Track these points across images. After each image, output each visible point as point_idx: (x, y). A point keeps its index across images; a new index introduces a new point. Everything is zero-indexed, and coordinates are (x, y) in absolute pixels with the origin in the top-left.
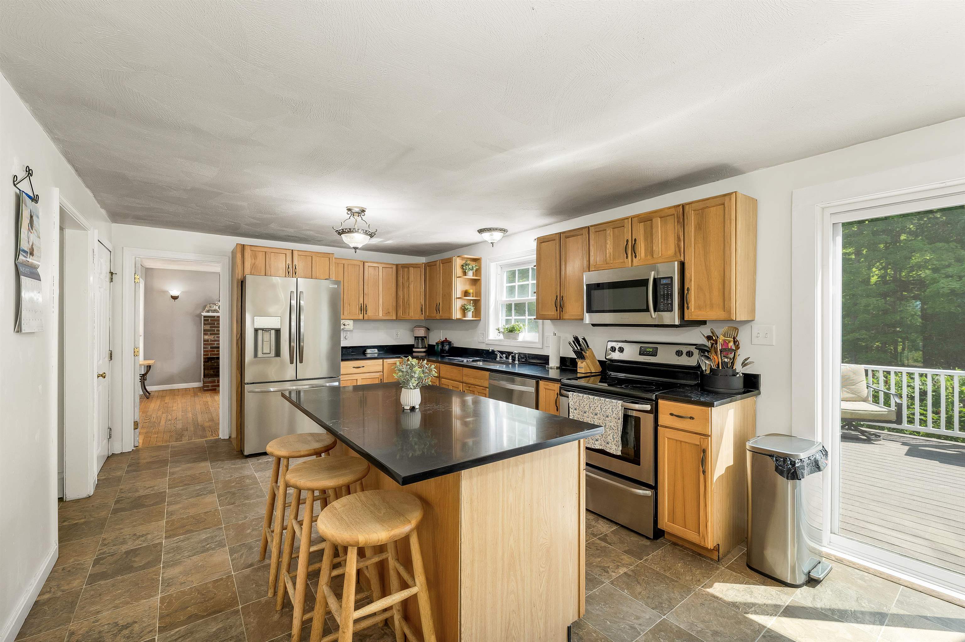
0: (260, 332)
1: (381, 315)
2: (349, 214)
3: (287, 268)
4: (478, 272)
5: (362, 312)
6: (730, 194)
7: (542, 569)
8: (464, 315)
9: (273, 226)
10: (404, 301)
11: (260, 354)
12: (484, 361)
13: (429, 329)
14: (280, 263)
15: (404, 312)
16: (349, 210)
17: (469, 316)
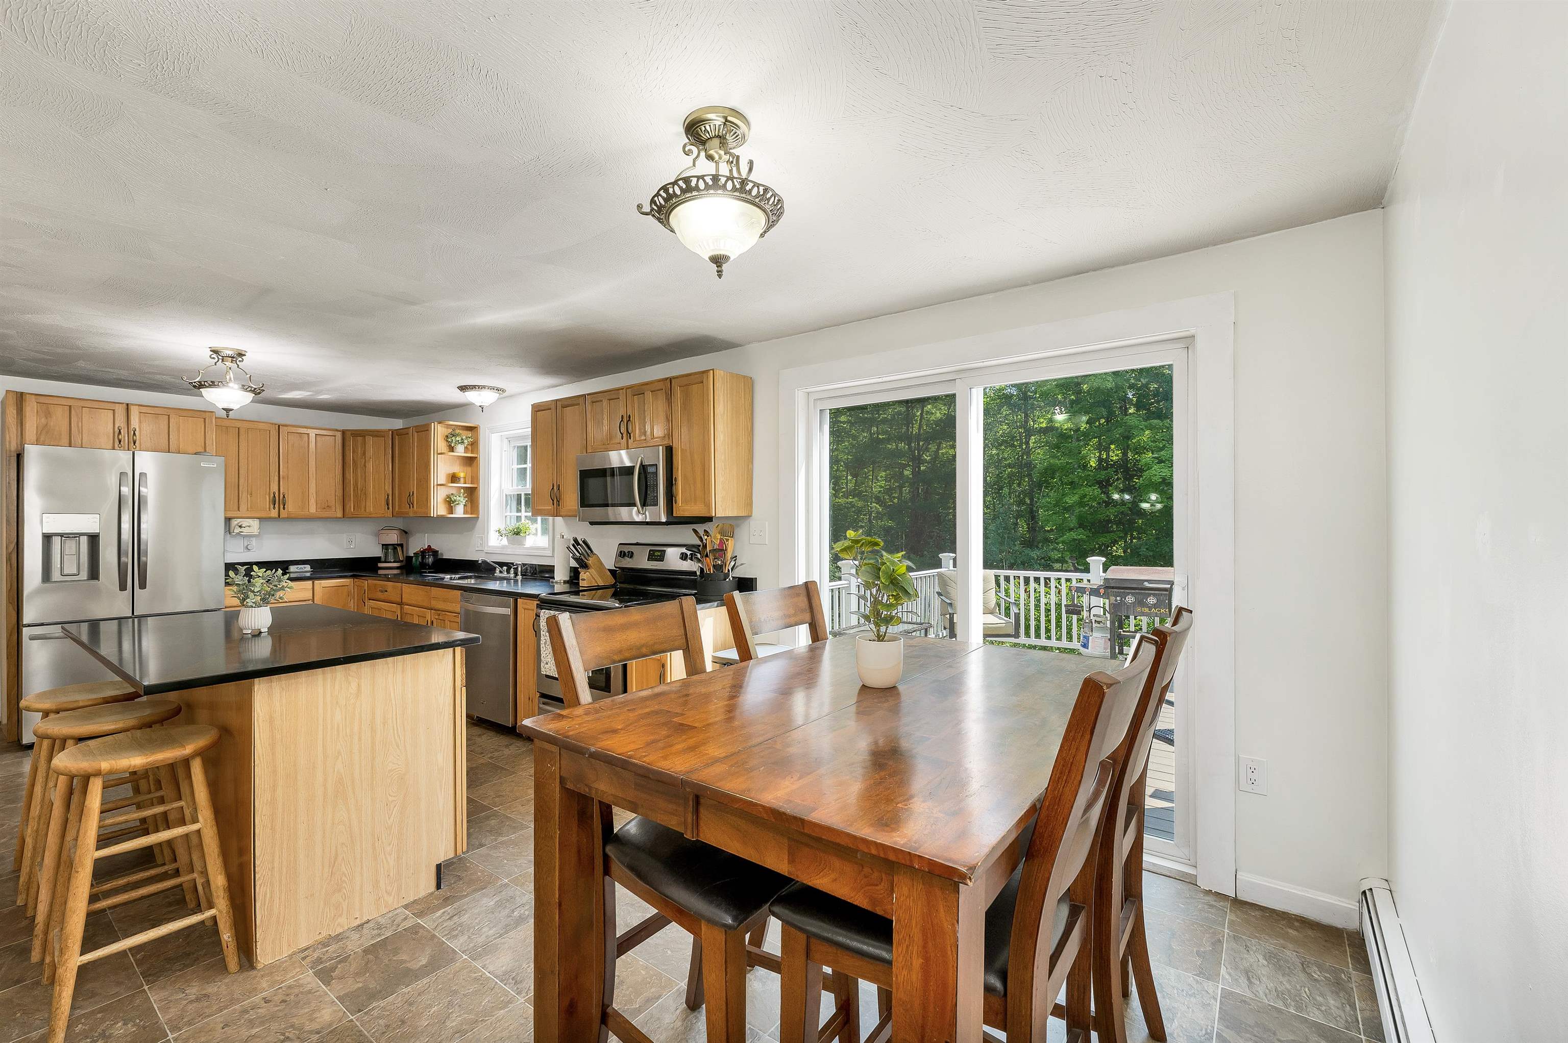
0: (56, 541)
1: (313, 509)
2: (214, 358)
3: (116, 435)
4: (474, 445)
5: (277, 506)
6: (707, 372)
7: (390, 799)
8: (451, 510)
9: (81, 364)
10: (356, 488)
11: (56, 575)
12: (476, 577)
13: (406, 533)
14: (104, 424)
15: (357, 506)
16: (215, 352)
17: (459, 512)
